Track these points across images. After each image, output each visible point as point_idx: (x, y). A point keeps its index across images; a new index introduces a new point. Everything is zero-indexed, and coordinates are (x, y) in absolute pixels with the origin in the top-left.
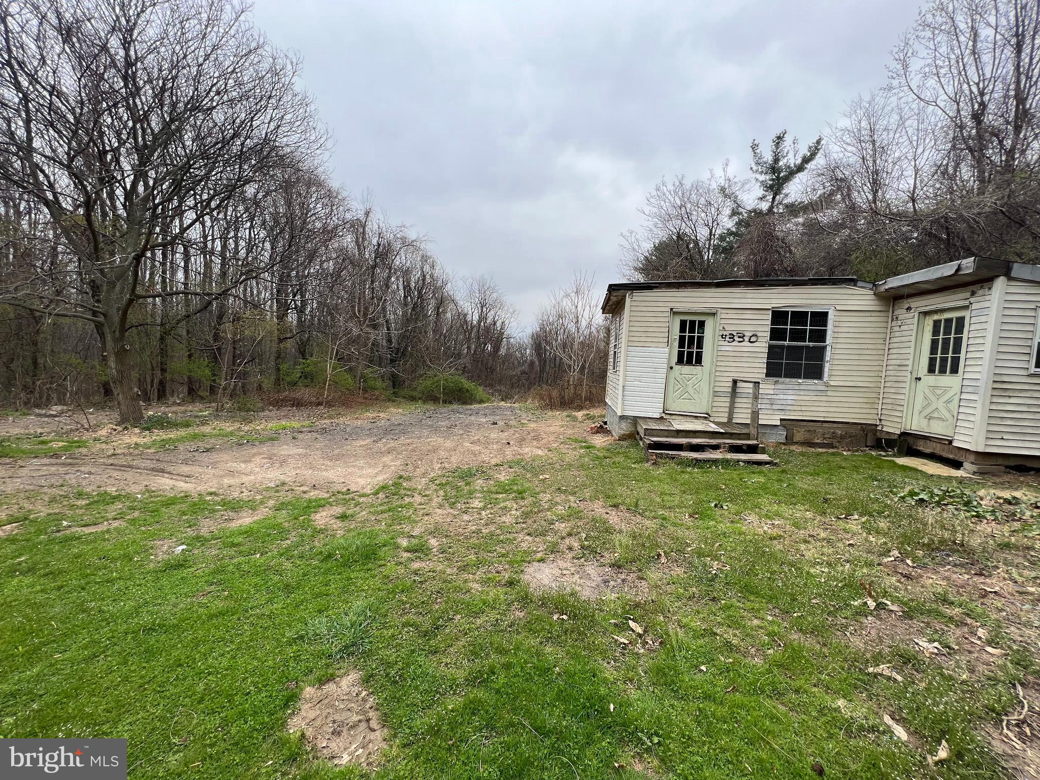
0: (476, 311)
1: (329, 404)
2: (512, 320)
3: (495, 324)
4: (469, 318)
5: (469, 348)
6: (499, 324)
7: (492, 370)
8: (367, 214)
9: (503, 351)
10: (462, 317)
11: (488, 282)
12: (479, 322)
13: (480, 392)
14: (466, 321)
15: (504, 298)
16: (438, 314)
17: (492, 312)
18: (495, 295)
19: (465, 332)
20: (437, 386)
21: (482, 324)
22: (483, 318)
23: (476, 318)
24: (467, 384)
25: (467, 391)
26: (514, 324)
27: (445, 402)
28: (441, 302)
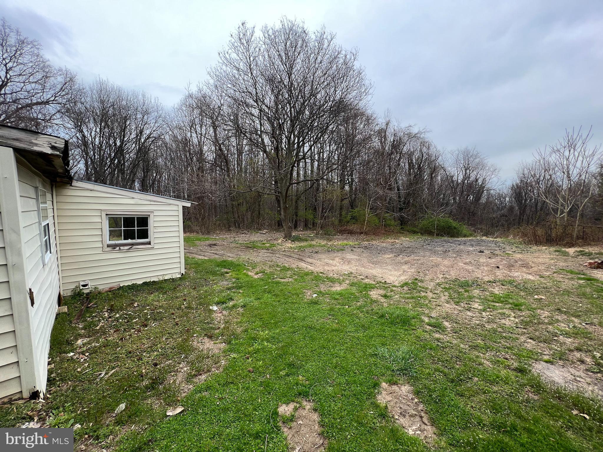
0: (461, 173)
1: (366, 233)
2: (492, 176)
3: (477, 180)
4: (455, 178)
5: (454, 199)
6: (480, 182)
7: (474, 214)
8: (387, 124)
9: (483, 200)
10: (449, 179)
11: (472, 151)
12: (463, 181)
13: (465, 229)
14: (453, 181)
15: (486, 161)
16: (432, 178)
17: (475, 173)
18: (477, 160)
19: (452, 188)
20: (432, 225)
21: (466, 181)
22: (466, 177)
23: (461, 177)
24: (454, 224)
25: (455, 228)
26: (494, 179)
27: (438, 235)
28: (434, 170)
